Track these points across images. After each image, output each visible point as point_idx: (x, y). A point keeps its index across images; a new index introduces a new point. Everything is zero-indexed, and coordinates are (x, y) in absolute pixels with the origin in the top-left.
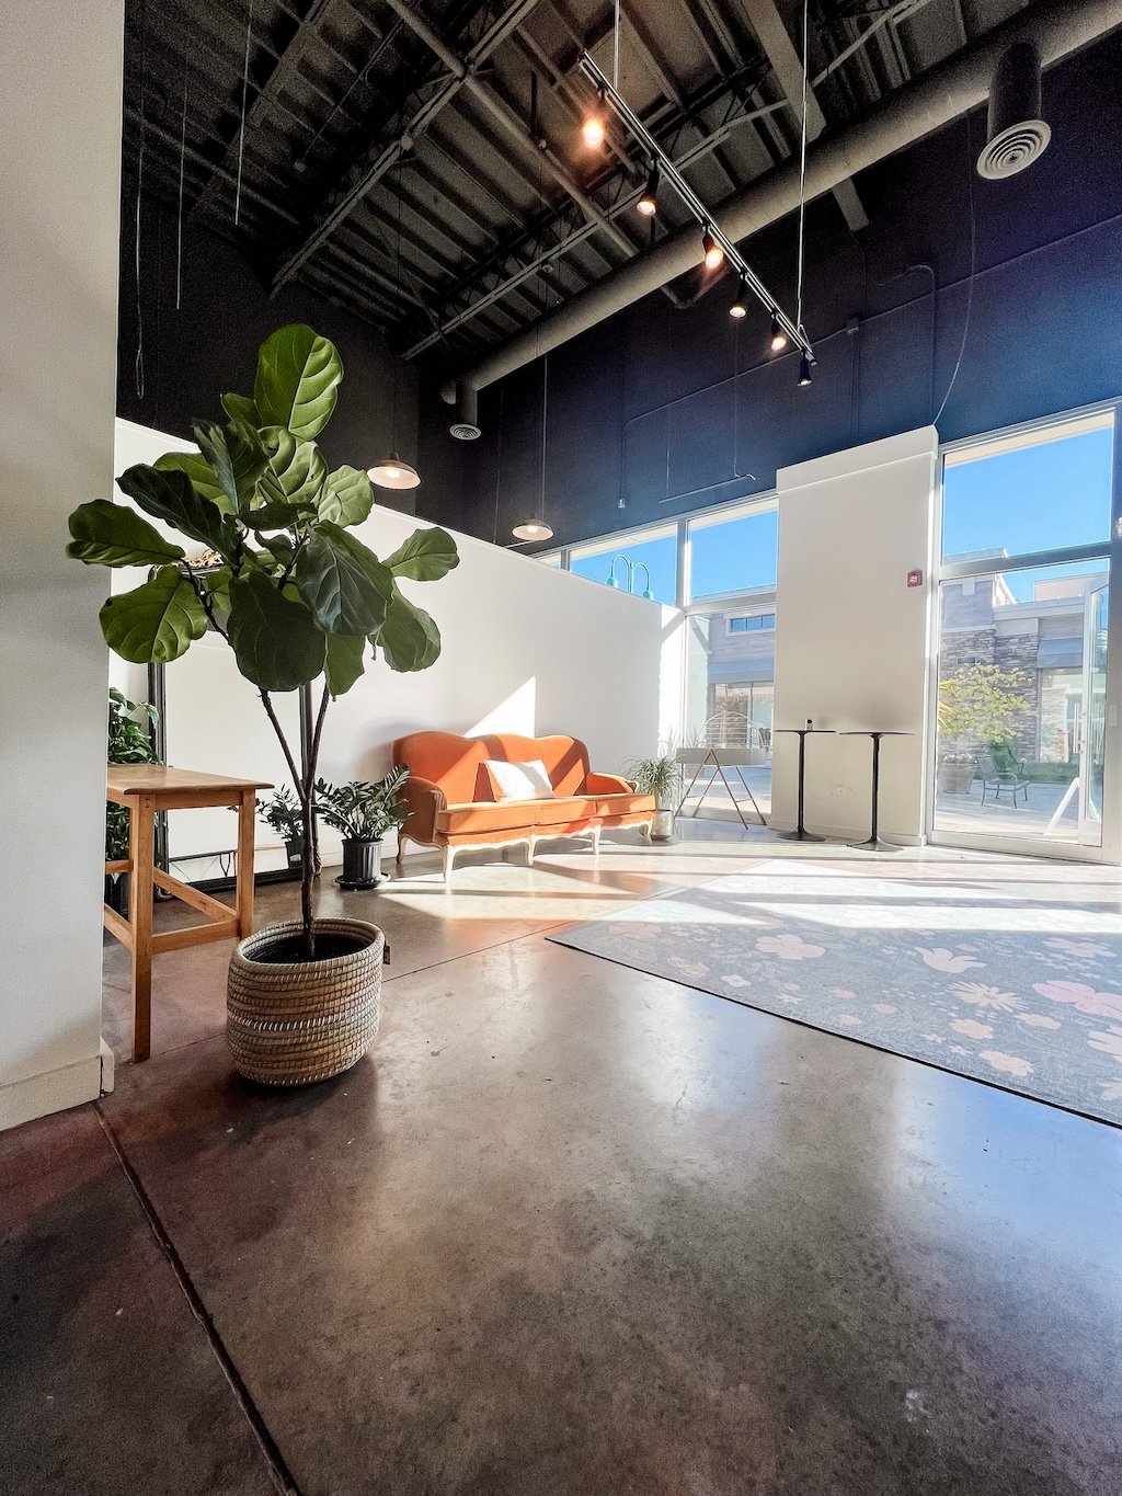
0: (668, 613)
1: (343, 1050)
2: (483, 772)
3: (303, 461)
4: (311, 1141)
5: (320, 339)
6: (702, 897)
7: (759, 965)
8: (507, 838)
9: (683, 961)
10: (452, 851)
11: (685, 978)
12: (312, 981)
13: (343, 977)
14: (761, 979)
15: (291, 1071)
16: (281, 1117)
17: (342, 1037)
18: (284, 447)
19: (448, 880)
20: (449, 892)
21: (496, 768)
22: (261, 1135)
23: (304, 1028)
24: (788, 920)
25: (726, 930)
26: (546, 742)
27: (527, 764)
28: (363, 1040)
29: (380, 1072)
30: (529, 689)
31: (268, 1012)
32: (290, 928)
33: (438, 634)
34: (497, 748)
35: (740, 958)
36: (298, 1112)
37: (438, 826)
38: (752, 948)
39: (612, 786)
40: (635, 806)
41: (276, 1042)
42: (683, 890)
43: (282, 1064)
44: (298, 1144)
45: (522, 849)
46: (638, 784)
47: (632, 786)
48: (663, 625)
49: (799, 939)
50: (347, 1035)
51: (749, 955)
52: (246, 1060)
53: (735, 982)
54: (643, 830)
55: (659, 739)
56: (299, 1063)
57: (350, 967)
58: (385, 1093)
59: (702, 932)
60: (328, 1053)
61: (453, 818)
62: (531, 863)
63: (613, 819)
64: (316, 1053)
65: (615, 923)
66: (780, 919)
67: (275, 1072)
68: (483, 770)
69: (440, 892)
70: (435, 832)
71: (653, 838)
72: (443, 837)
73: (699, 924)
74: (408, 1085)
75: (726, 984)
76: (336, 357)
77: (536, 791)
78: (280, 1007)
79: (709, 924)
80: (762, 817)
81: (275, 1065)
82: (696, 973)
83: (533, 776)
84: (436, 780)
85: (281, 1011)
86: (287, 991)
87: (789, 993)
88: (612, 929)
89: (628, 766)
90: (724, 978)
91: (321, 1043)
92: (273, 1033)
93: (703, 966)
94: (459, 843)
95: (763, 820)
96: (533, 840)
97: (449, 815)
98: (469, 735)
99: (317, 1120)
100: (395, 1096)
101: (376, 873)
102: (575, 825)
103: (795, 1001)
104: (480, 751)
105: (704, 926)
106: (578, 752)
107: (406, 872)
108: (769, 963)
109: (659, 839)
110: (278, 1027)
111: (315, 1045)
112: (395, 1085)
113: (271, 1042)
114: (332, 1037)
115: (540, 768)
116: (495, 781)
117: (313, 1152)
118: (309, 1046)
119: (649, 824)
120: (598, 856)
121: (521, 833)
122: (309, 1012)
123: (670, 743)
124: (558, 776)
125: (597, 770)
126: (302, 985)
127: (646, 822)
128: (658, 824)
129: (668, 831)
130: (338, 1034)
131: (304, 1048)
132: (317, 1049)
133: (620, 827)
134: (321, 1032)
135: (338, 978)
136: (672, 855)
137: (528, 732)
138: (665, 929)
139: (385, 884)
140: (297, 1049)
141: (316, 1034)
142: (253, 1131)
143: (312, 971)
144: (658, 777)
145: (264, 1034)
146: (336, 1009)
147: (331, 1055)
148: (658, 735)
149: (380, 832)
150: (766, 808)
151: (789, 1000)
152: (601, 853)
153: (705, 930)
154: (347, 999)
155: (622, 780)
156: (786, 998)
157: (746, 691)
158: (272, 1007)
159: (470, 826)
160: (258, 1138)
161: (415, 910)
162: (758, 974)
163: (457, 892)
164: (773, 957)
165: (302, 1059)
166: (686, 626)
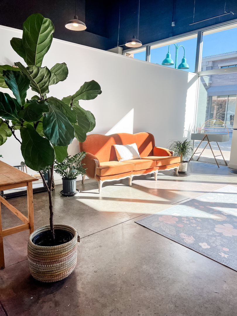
0: (191, 75)
1: (65, 272)
2: (113, 149)
3: (42, 73)
4: (57, 304)
5: (45, 19)
6: (196, 204)
7: (215, 238)
8: (122, 176)
9: (185, 235)
10: (102, 182)
11: (185, 243)
12: (55, 252)
13: (65, 250)
14: (214, 245)
15: (49, 279)
16: (47, 294)
17: (65, 268)
18: (35, 71)
19: (100, 193)
20: (101, 198)
21: (119, 148)
22: (41, 300)
23: (53, 266)
24: (230, 216)
25: (204, 220)
26: (137, 135)
27: (130, 145)
28: (72, 268)
29: (78, 278)
30: (131, 114)
31: (41, 261)
32: (46, 228)
33: (94, 119)
34: (118, 139)
35: (208, 235)
36: (52, 293)
37: (97, 173)
38: (213, 230)
39: (163, 153)
40: (172, 162)
41: (44, 270)
42: (188, 200)
43: (46, 277)
44: (53, 305)
45: (128, 179)
46: (174, 152)
47: (172, 153)
48: (189, 81)
49: (232, 226)
50: (66, 267)
51: (211, 234)
52: (35, 275)
53: (204, 246)
54: (175, 170)
55: (184, 130)
56: (52, 277)
57: (67, 247)
58: (79, 287)
59: (194, 221)
60: (61, 274)
61: (102, 171)
62: (131, 184)
63: (163, 167)
64: (57, 274)
65: (161, 216)
66: (225, 216)
67: (45, 279)
68: (113, 148)
69: (97, 198)
70: (95, 175)
71: (179, 172)
72: (99, 177)
73: (193, 217)
74: (87, 284)
75: (201, 246)
76: (52, 24)
77: (133, 156)
78: (45, 260)
79: (197, 218)
80: (226, 162)
81: (44, 277)
82: (189, 240)
83: (131, 150)
84: (94, 154)
85: (45, 261)
86: (47, 255)
87: (225, 253)
88: (160, 219)
89: (171, 143)
90: (200, 244)
91: (58, 271)
92: (43, 268)
93: (193, 238)
94: (104, 179)
95: (226, 163)
96: (131, 176)
97: (100, 170)
98: (108, 134)
99: (58, 296)
100: (82, 288)
101: (74, 190)
102: (148, 170)
103: (226, 256)
104: (112, 141)
105: (195, 218)
106: (150, 139)
107: (86, 188)
108: (219, 238)
109: (182, 173)
110: (45, 266)
111: (56, 271)
112: (83, 284)
113: (42, 270)
114: (62, 269)
115: (135, 146)
116: (118, 153)
117: (57, 308)
118: (55, 272)
119: (178, 168)
120: (157, 181)
121: (127, 174)
122: (54, 261)
123: (189, 132)
124: (141, 149)
125: (158, 146)
126: (52, 253)
127: (176, 167)
128: (182, 167)
129: (185, 170)
130: (63, 268)
131: (53, 272)
132: (57, 272)
133: (166, 170)
134: (58, 267)
135: (63, 251)
136: (186, 181)
137: (130, 131)
138: (180, 219)
139: (78, 194)
140: (51, 273)
141: (57, 268)
142: (38, 299)
143: (54, 249)
144: (182, 148)
145: (40, 268)
146: (63, 260)
147: (62, 274)
148: (184, 128)
149: (76, 175)
150: (227, 158)
151: (223, 256)
152: (158, 180)
153: (195, 220)
154: (66, 257)
155: (167, 150)
156: (223, 255)
157: (226, 98)
158: (42, 260)
159: (108, 173)
160: (40, 301)
161: (89, 207)
162: (213, 243)
163: (104, 198)
164: (221, 234)
165: (52, 276)
166: (199, 80)
